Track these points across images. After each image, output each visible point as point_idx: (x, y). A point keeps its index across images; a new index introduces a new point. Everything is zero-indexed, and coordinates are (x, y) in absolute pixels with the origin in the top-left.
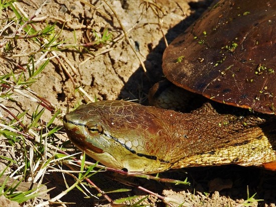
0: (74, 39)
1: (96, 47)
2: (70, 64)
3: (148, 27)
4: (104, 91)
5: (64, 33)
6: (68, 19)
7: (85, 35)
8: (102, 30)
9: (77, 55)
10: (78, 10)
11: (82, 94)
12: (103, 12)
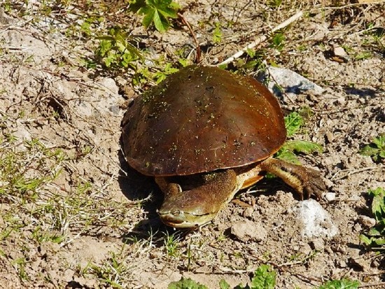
0: (72, 153)
1: (84, 155)
2: (72, 166)
3: (108, 140)
4: (91, 176)
5: (67, 151)
6: (67, 143)
7: (77, 150)
8: (85, 146)
9: (75, 161)
10: (72, 138)
11: (80, 179)
12: (84, 137)
